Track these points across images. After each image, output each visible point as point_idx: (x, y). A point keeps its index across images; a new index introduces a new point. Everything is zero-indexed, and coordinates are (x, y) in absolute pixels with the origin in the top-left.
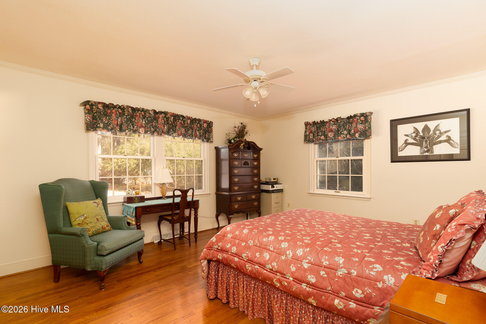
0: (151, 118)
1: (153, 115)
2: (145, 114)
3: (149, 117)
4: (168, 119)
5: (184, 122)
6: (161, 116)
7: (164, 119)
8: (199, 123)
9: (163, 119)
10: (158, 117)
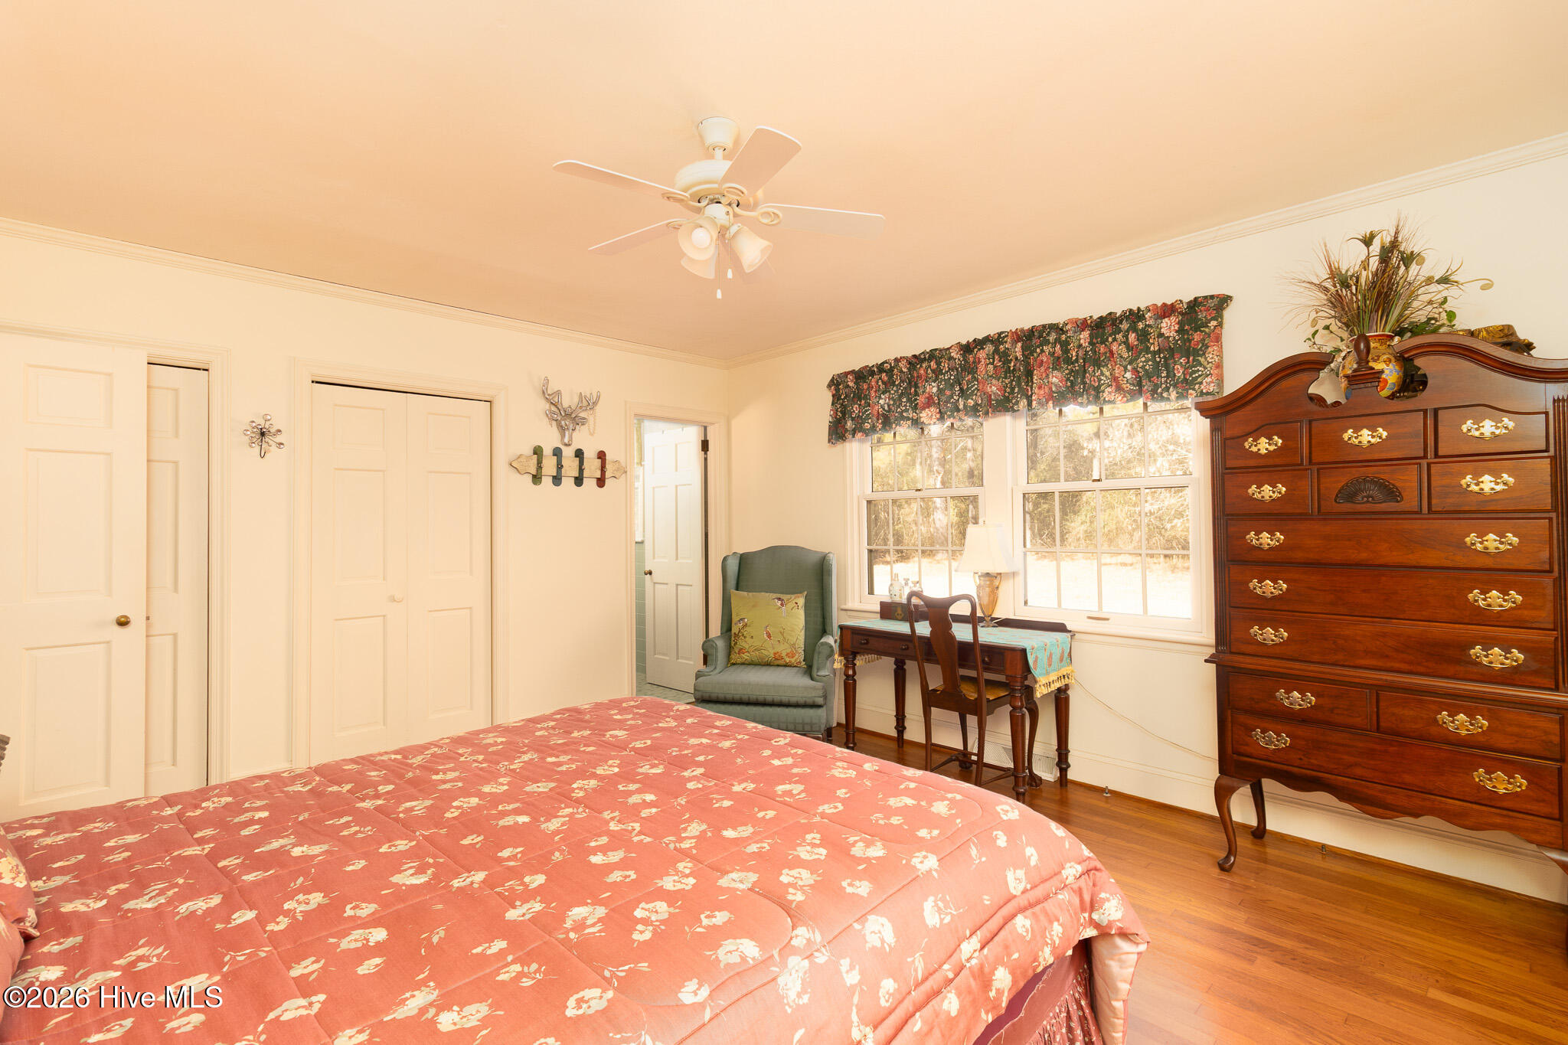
0: (957, 369)
1: (959, 360)
2: (938, 364)
3: (949, 369)
4: (1005, 356)
5: (1065, 345)
6: (982, 355)
7: (994, 359)
8: (1133, 328)
9: (990, 363)
10: (974, 362)
